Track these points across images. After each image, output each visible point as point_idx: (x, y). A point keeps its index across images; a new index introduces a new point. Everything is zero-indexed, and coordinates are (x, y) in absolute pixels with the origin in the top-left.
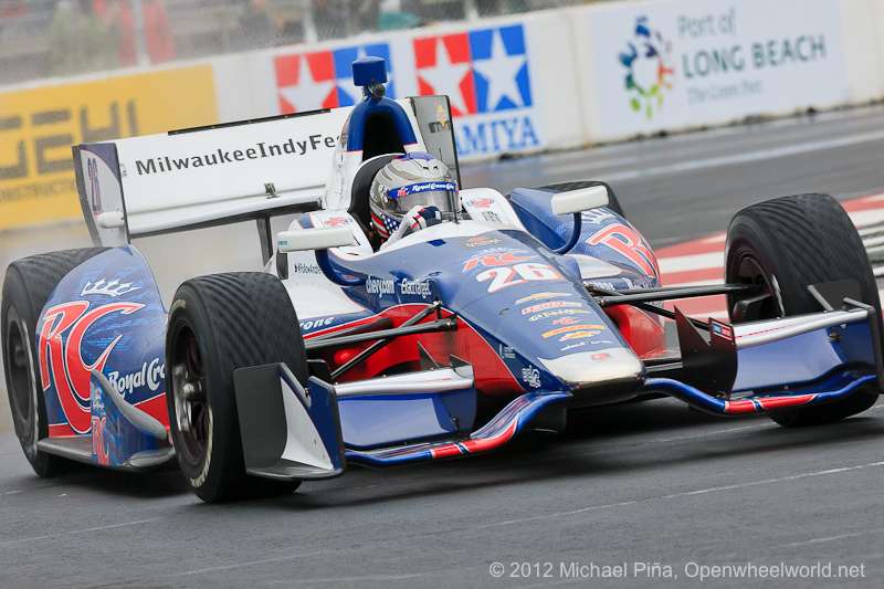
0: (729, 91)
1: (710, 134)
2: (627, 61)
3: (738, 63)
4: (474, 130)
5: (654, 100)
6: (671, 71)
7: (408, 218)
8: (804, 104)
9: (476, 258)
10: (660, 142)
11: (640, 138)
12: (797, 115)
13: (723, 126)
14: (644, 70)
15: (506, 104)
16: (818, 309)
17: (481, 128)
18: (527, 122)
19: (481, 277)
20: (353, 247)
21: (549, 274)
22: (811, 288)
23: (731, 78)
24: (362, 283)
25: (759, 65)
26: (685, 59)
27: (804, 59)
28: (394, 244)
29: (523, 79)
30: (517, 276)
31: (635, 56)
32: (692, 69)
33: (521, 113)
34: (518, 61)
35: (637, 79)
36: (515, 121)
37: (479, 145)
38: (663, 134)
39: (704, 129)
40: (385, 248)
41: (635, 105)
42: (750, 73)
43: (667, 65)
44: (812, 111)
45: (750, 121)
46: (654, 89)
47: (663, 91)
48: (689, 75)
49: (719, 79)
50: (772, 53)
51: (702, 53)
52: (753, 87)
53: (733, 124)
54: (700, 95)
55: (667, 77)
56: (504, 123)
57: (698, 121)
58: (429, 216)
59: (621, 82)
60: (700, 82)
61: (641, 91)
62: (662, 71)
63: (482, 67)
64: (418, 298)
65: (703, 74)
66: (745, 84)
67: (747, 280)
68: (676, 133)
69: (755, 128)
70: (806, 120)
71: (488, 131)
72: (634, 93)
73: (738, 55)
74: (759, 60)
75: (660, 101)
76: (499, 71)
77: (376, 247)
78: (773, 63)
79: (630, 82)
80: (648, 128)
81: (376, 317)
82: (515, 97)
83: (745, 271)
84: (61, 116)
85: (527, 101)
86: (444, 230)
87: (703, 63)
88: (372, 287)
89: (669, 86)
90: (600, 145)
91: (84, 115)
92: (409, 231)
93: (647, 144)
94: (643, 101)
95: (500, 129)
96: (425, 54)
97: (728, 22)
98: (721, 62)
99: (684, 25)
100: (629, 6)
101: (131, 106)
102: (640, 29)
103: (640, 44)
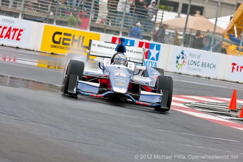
0: (195, 69)
1: (189, 76)
2: (178, 58)
3: (198, 65)
4: (146, 62)
5: (181, 66)
6: (185, 62)
8: (208, 76)
10: (179, 75)
11: (176, 73)
12: (206, 78)
13: (192, 76)
14: (180, 61)
15: (153, 59)
17: (147, 62)
18: (156, 63)
23: (196, 67)
25: (202, 66)
26: (189, 61)
27: (211, 68)
29: (158, 55)
31: (180, 57)
32: (189, 63)
33: (155, 61)
35: (179, 62)
36: (154, 62)
37: (146, 65)
38: (180, 74)
39: (188, 75)
41: (177, 66)
42: (200, 67)
43: (185, 61)
44: (209, 78)
45: (197, 76)
46: (181, 65)
47: (183, 65)
48: (188, 64)
49: (194, 66)
50: (205, 65)
51: (192, 61)
52: (200, 70)
53: (194, 76)
54: (189, 69)
55: (184, 63)
56: (151, 62)
57: (187, 73)
59: (176, 61)
60: (190, 66)
61: (179, 64)
62: (184, 62)
63: (151, 50)
65: (191, 65)
66: (198, 69)
68: (183, 74)
69: (198, 78)
70: (207, 79)
71: (148, 63)
72: (177, 64)
73: (199, 63)
74: (202, 65)
75: (182, 67)
76: (153, 52)
78: (205, 67)
79: (177, 61)
80: (178, 72)
82: (155, 58)
85: (157, 60)
87: (192, 63)
89: (184, 65)
90: (168, 72)
91: (74, 36)
93: (177, 74)
94: (178, 66)
95: (150, 63)
96: (141, 45)
97: (199, 57)
98: (195, 63)
99: (191, 55)
100: (181, 48)
101: (83, 37)
102: (182, 53)
103: (181, 55)
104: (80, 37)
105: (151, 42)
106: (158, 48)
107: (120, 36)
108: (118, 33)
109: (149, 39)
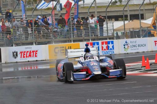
1: (133, 54)
2: (124, 45)
3: (136, 46)
5: (127, 50)
8: (143, 51)
11: (125, 53)
12: (142, 52)
14: (126, 46)
15: (111, 49)
23: (136, 48)
27: (143, 46)
29: (113, 47)
32: (131, 47)
33: (112, 50)
34: (113, 45)
38: (128, 53)
41: (125, 50)
42: (138, 47)
44: (144, 52)
45: (137, 52)
46: (127, 49)
49: (134, 48)
52: (138, 49)
53: (135, 53)
54: (132, 50)
57: (132, 52)
62: (128, 47)
63: (109, 45)
71: (109, 52)
76: (111, 46)
78: (140, 47)
79: (124, 48)
80: (126, 53)
82: (112, 48)
84: (63, 47)
85: (113, 49)
90: (121, 54)
91: (65, 47)
96: (103, 43)
97: (136, 42)
98: (134, 46)
99: (131, 42)
100: (125, 40)
102: (126, 42)
103: (126, 44)
104: (69, 47)
105: (108, 40)
106: (112, 43)
108: (89, 40)
109: (106, 39)
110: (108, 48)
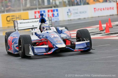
1: (75, 20)
7: (44, 30)
9: (50, 34)
14: (69, 14)
15: (56, 16)
16: (85, 41)
18: (58, 18)
19: (51, 36)
20: (39, 32)
21: (58, 36)
22: (84, 39)
24: (39, 36)
28: (43, 32)
29: (58, 14)
30: (54, 36)
34: (57, 12)
38: (71, 20)
40: (42, 33)
43: (71, 13)
58: (47, 29)
59: (67, 15)
64: (44, 38)
67: (78, 37)
76: (55, 13)
77: (41, 32)
79: (68, 15)
81: (40, 40)
83: (78, 36)
86: (48, 31)
88: (40, 36)
91: (16, 16)
92: (44, 31)
97: (77, 9)
101: (21, 16)
102: (69, 10)
103: (69, 11)
104: (19, 16)
105: (53, 9)
106: (57, 10)
107: (38, 10)
110: (53, 15)
